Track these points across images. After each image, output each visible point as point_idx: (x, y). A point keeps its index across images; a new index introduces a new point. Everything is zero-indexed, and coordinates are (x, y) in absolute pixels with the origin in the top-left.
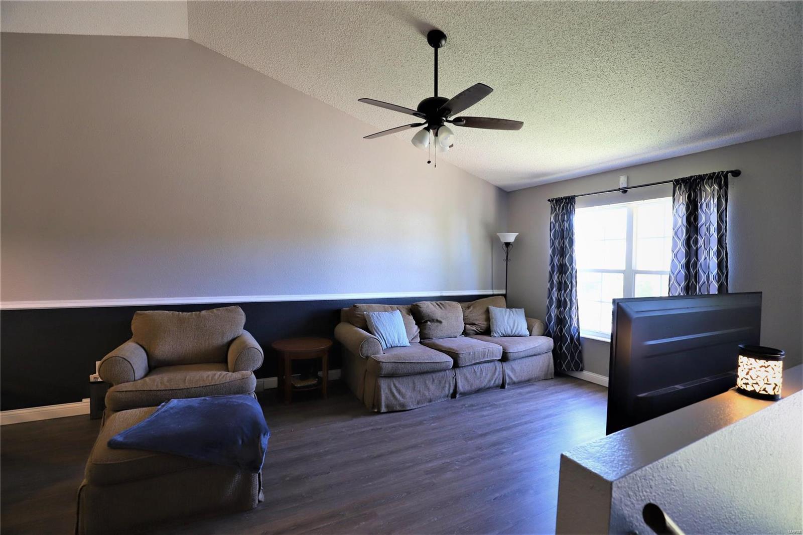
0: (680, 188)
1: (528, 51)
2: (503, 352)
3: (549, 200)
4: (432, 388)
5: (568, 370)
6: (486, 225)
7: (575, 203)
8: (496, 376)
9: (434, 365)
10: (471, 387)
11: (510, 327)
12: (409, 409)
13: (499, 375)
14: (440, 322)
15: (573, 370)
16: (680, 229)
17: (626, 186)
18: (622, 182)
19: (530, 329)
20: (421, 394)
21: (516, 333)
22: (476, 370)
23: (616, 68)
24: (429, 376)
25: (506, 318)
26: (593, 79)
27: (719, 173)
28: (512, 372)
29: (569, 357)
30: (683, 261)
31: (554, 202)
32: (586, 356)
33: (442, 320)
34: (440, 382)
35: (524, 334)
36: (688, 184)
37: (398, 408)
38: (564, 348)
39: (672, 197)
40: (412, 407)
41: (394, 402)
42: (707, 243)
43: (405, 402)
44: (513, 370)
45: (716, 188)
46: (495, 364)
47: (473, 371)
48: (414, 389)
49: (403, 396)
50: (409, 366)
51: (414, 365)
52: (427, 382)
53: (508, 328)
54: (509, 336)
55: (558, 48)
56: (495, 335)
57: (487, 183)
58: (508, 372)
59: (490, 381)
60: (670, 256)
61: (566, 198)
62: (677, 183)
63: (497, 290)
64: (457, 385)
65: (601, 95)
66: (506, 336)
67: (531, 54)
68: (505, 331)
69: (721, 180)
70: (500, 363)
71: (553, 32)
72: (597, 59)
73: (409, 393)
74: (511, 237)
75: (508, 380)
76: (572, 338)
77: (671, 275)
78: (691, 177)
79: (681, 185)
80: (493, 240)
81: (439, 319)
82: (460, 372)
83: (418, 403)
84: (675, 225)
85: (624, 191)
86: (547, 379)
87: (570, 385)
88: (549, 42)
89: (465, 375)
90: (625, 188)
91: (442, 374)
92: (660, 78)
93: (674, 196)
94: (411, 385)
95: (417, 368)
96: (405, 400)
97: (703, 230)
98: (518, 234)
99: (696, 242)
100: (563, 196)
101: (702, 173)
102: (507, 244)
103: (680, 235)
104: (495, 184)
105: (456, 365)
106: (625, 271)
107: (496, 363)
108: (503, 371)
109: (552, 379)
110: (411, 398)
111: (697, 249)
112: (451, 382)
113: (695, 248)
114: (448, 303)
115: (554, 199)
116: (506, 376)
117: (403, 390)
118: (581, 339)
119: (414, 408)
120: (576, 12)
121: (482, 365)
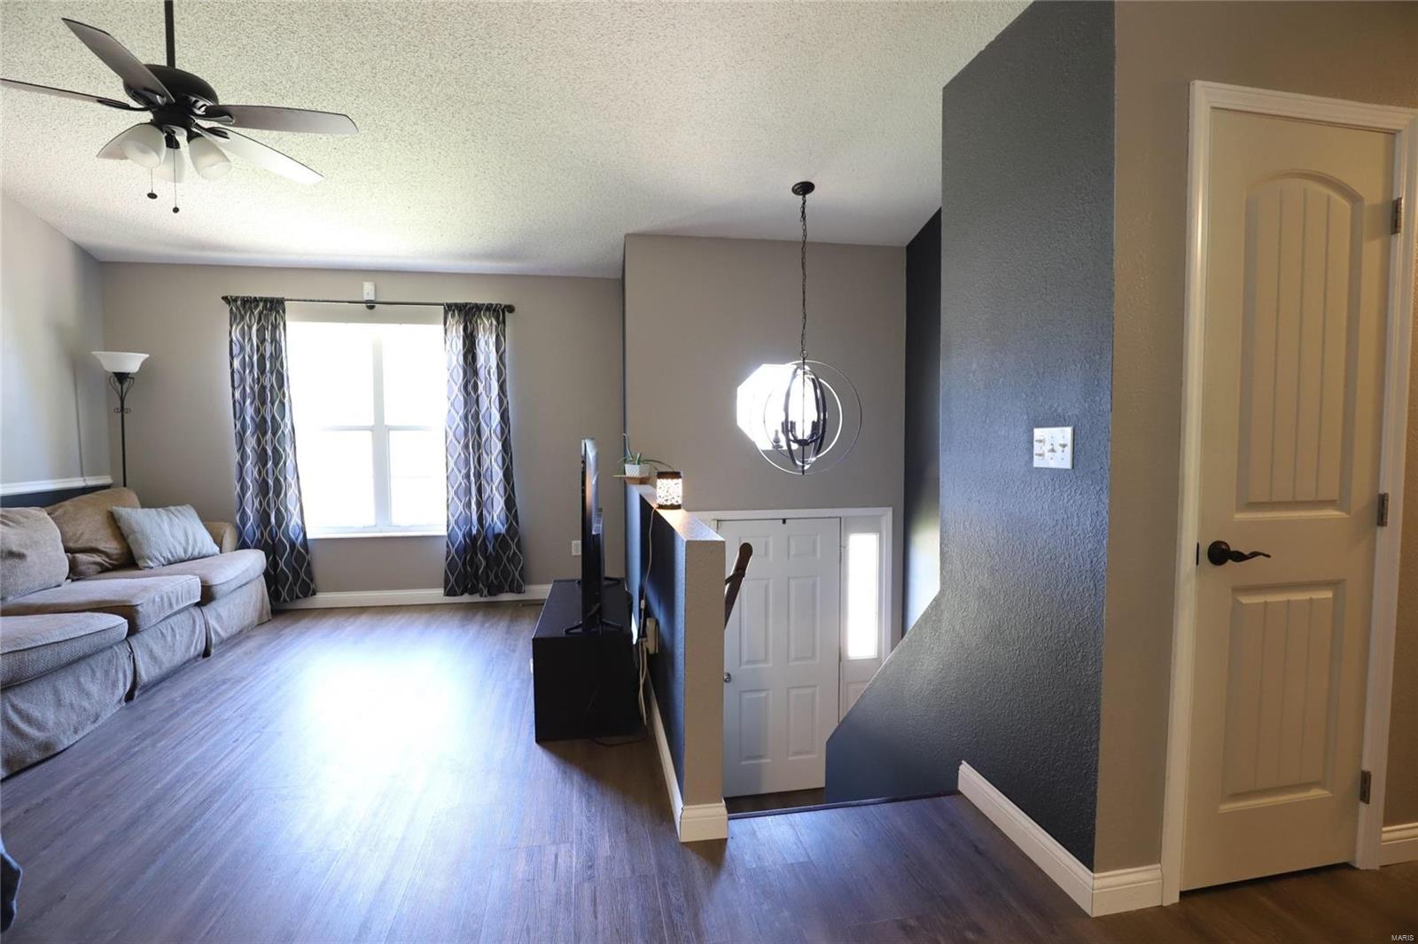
0: (453, 316)
1: (335, 62)
2: (202, 586)
3: (225, 298)
4: (94, 689)
5: (292, 600)
6: (59, 331)
7: (284, 312)
8: (196, 636)
9: (96, 639)
10: (160, 668)
11: (180, 543)
12: (62, 749)
13: (200, 632)
14: (21, 556)
15: (298, 597)
16: (456, 370)
17: (372, 298)
18: (368, 292)
19: (218, 541)
20: (77, 708)
21: (196, 553)
22: (164, 631)
23: (438, 144)
24: (83, 665)
25: (166, 527)
26: (402, 143)
27: (497, 305)
28: (218, 622)
29: (290, 578)
30: (461, 412)
31: (239, 303)
32: (320, 570)
33: (23, 551)
34: (107, 673)
35: (211, 552)
36: (463, 312)
37: (36, 756)
38: (282, 564)
39: (443, 326)
40: (66, 743)
41: (23, 746)
42: (488, 389)
43: (47, 737)
44: (219, 618)
45: (494, 323)
46: (191, 613)
47: (160, 635)
48: (59, 703)
49: (40, 726)
50: (48, 653)
51: (57, 648)
52: (82, 680)
53: (178, 547)
54: (182, 561)
55: (381, 84)
56: (151, 564)
57: (54, 231)
58: (213, 623)
59: (188, 648)
60: (446, 405)
61: (265, 300)
62: (449, 308)
63: (92, 478)
64: (137, 668)
65: (398, 167)
66: (176, 562)
67: (336, 69)
68: (171, 553)
69: (500, 313)
70: (198, 610)
71: (389, 63)
72: (423, 124)
73: (49, 716)
74: (132, 362)
75: (214, 638)
76: (293, 545)
77: (448, 430)
78: (467, 304)
79: (454, 311)
80: (78, 365)
81: (15, 549)
82: (138, 642)
83: (76, 731)
84: (450, 365)
85: (371, 305)
86: (262, 624)
87: (307, 619)
88: (374, 71)
89: (148, 645)
90: (371, 301)
91: (108, 653)
92: (478, 178)
93: (445, 324)
94: (50, 697)
95: (66, 653)
96: (48, 734)
97: (482, 373)
98: (147, 356)
99: (476, 387)
100: (258, 295)
101: (479, 301)
102: (122, 377)
103: (455, 377)
104: (74, 239)
105: (133, 629)
106: (373, 426)
107: (192, 610)
108: (206, 624)
109: (270, 620)
110: (58, 724)
111: (478, 397)
112: (126, 666)
113: (475, 397)
114: (18, 513)
115: (237, 297)
116: (212, 632)
117: (36, 713)
118: (309, 543)
119: (71, 743)
120: (433, 61)
121: (170, 621)
